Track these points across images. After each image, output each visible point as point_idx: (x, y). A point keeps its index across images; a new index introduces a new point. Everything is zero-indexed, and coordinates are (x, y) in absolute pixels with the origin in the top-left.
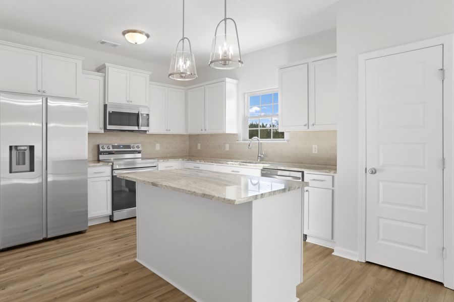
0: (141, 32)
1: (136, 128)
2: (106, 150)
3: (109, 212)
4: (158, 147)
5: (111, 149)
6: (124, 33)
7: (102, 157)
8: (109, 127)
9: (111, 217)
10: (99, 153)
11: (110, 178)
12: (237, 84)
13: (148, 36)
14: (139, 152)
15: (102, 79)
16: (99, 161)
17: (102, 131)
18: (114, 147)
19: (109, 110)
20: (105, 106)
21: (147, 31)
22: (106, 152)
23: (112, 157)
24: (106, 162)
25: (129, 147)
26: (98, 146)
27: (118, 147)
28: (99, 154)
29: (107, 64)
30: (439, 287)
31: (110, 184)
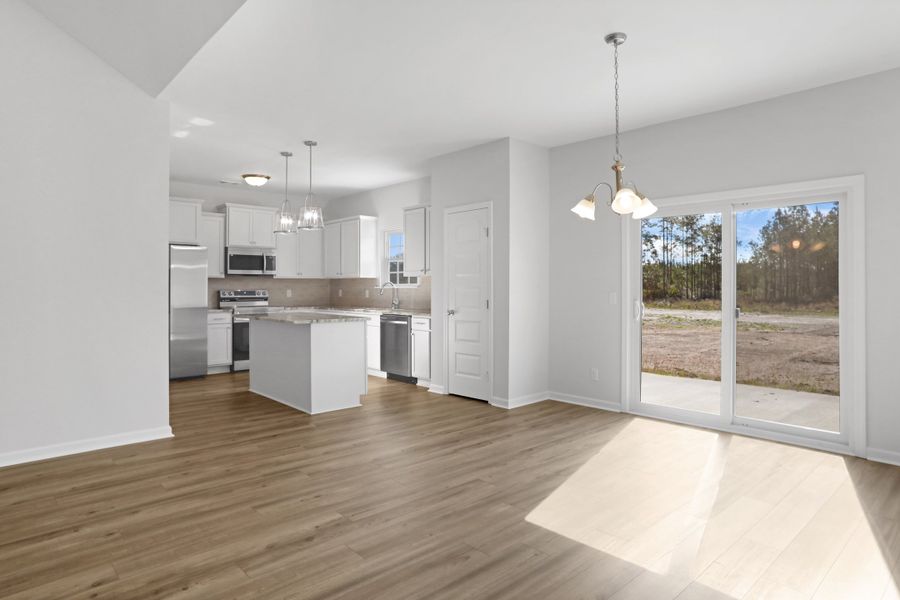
0: (261, 176)
1: (260, 272)
2: (227, 296)
3: (229, 361)
4: (289, 293)
5: (233, 296)
6: (245, 176)
7: (222, 304)
8: (230, 272)
9: (232, 367)
10: (220, 299)
11: (230, 326)
12: (376, 222)
13: (268, 178)
14: (266, 299)
15: (222, 220)
16: (219, 308)
17: (223, 276)
18: (236, 293)
19: (231, 253)
20: (226, 249)
21: (266, 175)
22: (227, 299)
23: (234, 305)
24: (226, 309)
25: (253, 293)
26: (219, 292)
27: (241, 293)
28: (218, 301)
29: (227, 204)
30: (483, 406)
31: (230, 331)
